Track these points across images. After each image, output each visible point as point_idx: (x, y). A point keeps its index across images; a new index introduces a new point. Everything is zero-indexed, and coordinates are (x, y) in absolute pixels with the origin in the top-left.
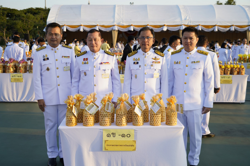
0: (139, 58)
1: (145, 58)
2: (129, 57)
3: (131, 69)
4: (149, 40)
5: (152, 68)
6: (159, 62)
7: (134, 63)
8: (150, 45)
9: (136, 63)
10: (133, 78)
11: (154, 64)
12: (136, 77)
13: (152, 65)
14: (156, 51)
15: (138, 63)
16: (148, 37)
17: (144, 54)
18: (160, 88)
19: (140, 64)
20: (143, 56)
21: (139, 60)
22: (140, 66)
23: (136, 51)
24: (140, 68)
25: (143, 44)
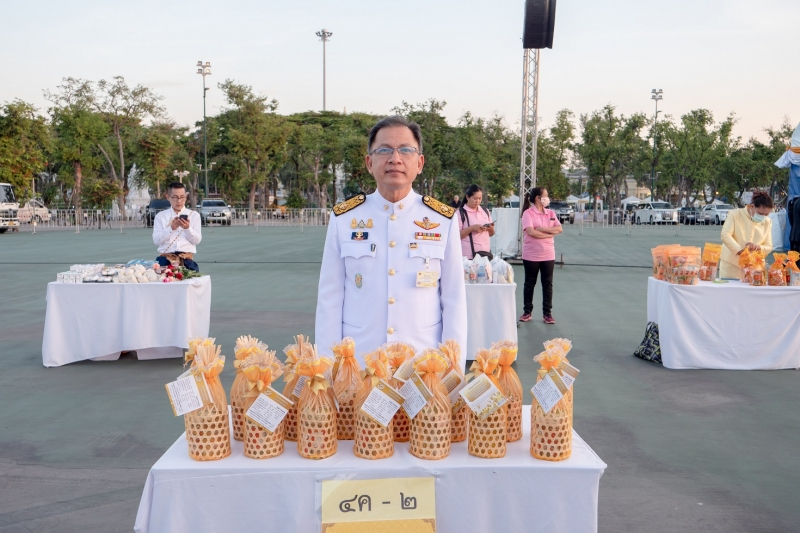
0: (370, 220)
1: (390, 222)
2: (337, 215)
3: (342, 255)
4: (408, 158)
5: (414, 253)
6: (437, 235)
7: (354, 235)
8: (409, 174)
9: (359, 236)
10: (351, 285)
11: (420, 241)
12: (359, 282)
13: (413, 245)
14: (427, 199)
15: (365, 236)
16: (403, 148)
17: (387, 208)
18: (441, 321)
19: (372, 238)
20: (385, 215)
21: (371, 227)
22: (373, 248)
23: (362, 197)
24: (373, 254)
25: (387, 172)
